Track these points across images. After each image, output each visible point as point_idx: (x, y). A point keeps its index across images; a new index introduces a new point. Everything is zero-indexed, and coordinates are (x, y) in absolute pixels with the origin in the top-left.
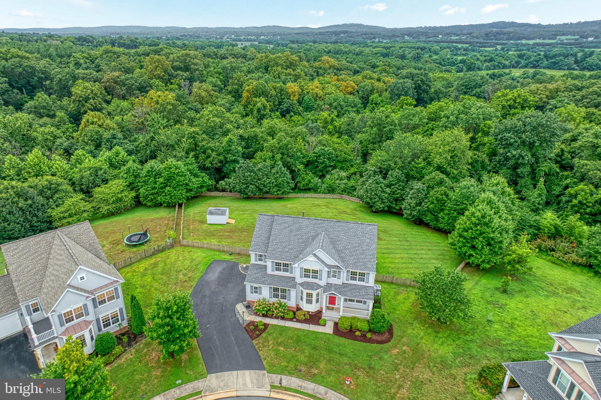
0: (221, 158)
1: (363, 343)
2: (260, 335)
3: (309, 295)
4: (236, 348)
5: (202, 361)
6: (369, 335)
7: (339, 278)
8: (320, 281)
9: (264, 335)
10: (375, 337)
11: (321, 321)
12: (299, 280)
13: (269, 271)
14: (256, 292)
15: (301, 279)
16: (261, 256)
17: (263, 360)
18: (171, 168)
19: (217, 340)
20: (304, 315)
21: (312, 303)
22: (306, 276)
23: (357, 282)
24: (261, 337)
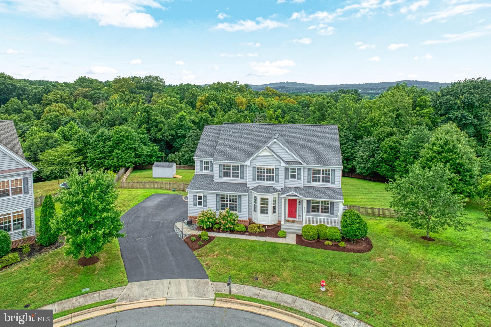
0: (173, 132)
1: (337, 252)
2: (203, 246)
3: (265, 201)
4: (171, 258)
5: (123, 269)
6: (342, 244)
7: (299, 179)
8: (277, 184)
9: (208, 246)
10: (349, 246)
11: (280, 233)
12: (251, 185)
13: (217, 179)
14: (200, 204)
15: (254, 182)
16: (206, 163)
17: (206, 269)
18: (121, 132)
19: (147, 251)
20: (259, 228)
21: (267, 213)
22: (261, 178)
23: (321, 184)
24: (204, 247)
